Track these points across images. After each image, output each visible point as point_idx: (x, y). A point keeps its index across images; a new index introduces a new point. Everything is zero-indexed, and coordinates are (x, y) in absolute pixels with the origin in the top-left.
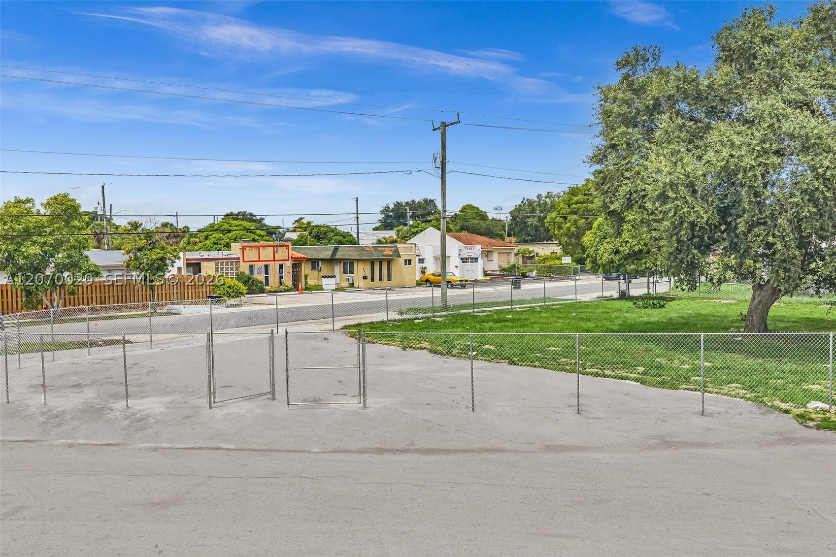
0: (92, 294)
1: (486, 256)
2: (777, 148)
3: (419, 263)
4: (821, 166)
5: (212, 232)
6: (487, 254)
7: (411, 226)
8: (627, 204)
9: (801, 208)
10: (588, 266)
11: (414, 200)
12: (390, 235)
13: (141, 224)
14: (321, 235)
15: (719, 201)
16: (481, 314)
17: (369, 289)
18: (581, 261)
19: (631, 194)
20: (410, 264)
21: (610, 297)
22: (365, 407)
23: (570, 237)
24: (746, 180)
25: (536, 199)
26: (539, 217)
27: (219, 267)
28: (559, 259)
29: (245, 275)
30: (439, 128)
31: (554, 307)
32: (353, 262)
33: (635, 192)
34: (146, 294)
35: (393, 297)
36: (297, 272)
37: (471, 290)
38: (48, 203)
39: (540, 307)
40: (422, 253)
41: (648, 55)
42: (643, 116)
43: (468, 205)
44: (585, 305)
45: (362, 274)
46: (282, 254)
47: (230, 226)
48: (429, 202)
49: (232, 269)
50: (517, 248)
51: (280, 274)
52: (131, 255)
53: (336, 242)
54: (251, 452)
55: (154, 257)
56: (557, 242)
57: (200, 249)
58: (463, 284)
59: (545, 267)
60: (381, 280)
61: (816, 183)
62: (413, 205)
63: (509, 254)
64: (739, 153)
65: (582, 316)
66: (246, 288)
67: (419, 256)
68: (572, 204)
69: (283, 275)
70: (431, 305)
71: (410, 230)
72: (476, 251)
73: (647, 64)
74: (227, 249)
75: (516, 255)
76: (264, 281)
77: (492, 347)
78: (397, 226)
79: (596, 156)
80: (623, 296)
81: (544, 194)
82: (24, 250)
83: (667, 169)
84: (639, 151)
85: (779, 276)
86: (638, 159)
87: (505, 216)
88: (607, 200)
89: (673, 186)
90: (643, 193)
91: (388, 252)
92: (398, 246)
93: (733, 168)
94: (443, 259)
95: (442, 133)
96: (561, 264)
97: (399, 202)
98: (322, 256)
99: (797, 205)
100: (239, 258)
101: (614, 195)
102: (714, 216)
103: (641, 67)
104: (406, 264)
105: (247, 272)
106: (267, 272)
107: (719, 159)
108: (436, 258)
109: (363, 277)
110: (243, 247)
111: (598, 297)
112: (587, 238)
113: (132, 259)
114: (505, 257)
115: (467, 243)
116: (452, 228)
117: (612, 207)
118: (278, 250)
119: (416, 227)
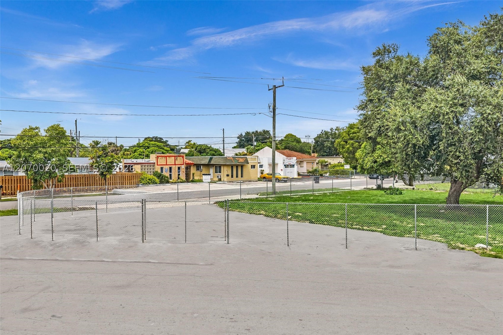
0: (71, 182)
1: (300, 164)
2: (462, 102)
3: (260, 167)
4: (486, 113)
5: (139, 148)
6: (300, 163)
7: (255, 146)
8: (378, 133)
9: (474, 136)
10: (359, 170)
11: (257, 131)
12: (243, 151)
13: (100, 142)
14: (202, 150)
15: (430, 132)
16: (295, 197)
17: (230, 182)
18: (355, 168)
19: (380, 128)
20: (254, 168)
21: (372, 188)
22: (228, 243)
23: (349, 154)
24: (444, 120)
25: (330, 131)
26: (331, 141)
27: (143, 168)
28: (342, 166)
29: (158, 173)
30: (272, 89)
31: (338, 193)
32: (221, 166)
33: (382, 127)
34: (102, 183)
35: (244, 186)
36: (188, 171)
37: (289, 184)
38: (48, 130)
39: (330, 193)
40: (261, 161)
41: (391, 49)
42: (387, 84)
43: (289, 134)
44: (356, 192)
45: (226, 173)
46: (179, 161)
47: (149, 145)
48: (266, 132)
49: (150, 169)
50: (317, 160)
51: (178, 172)
52: (94, 160)
53: (211, 155)
54: (166, 264)
55: (107, 161)
56: (341, 156)
57: (131, 158)
58: (285, 180)
59: (334, 171)
60: (237, 177)
61: (483, 122)
62: (256, 133)
63: (313, 163)
64: (440, 105)
65: (354, 198)
66: (159, 180)
67: (259, 163)
68: (351, 134)
69: (180, 173)
70: (266, 191)
71: (255, 148)
72: (293, 160)
73: (390, 54)
74: (147, 158)
75: (317, 164)
76: (169, 177)
77: (300, 214)
78: (247, 146)
79: (361, 106)
80: (379, 188)
81: (334, 128)
82: (34, 156)
83: (400, 114)
84: (385, 104)
85: (463, 175)
86: (384, 108)
87: (311, 141)
88: (367, 131)
89: (403, 123)
90: (387, 127)
91: (241, 160)
92: (247, 157)
93: (437, 113)
94: (274, 165)
95: (273, 92)
96: (344, 169)
97: (248, 132)
98: (203, 162)
99: (473, 135)
100: (155, 163)
101: (371, 128)
102: (427, 141)
103: (387, 56)
104: (252, 168)
105: (159, 171)
106: (170, 171)
107: (429, 108)
108: (269, 165)
109: (227, 175)
110: (157, 156)
111: (364, 188)
112: (358, 154)
113: (95, 162)
114: (310, 165)
115: (288, 156)
116: (279, 147)
117: (370, 135)
118: (178, 159)
119: (258, 146)
